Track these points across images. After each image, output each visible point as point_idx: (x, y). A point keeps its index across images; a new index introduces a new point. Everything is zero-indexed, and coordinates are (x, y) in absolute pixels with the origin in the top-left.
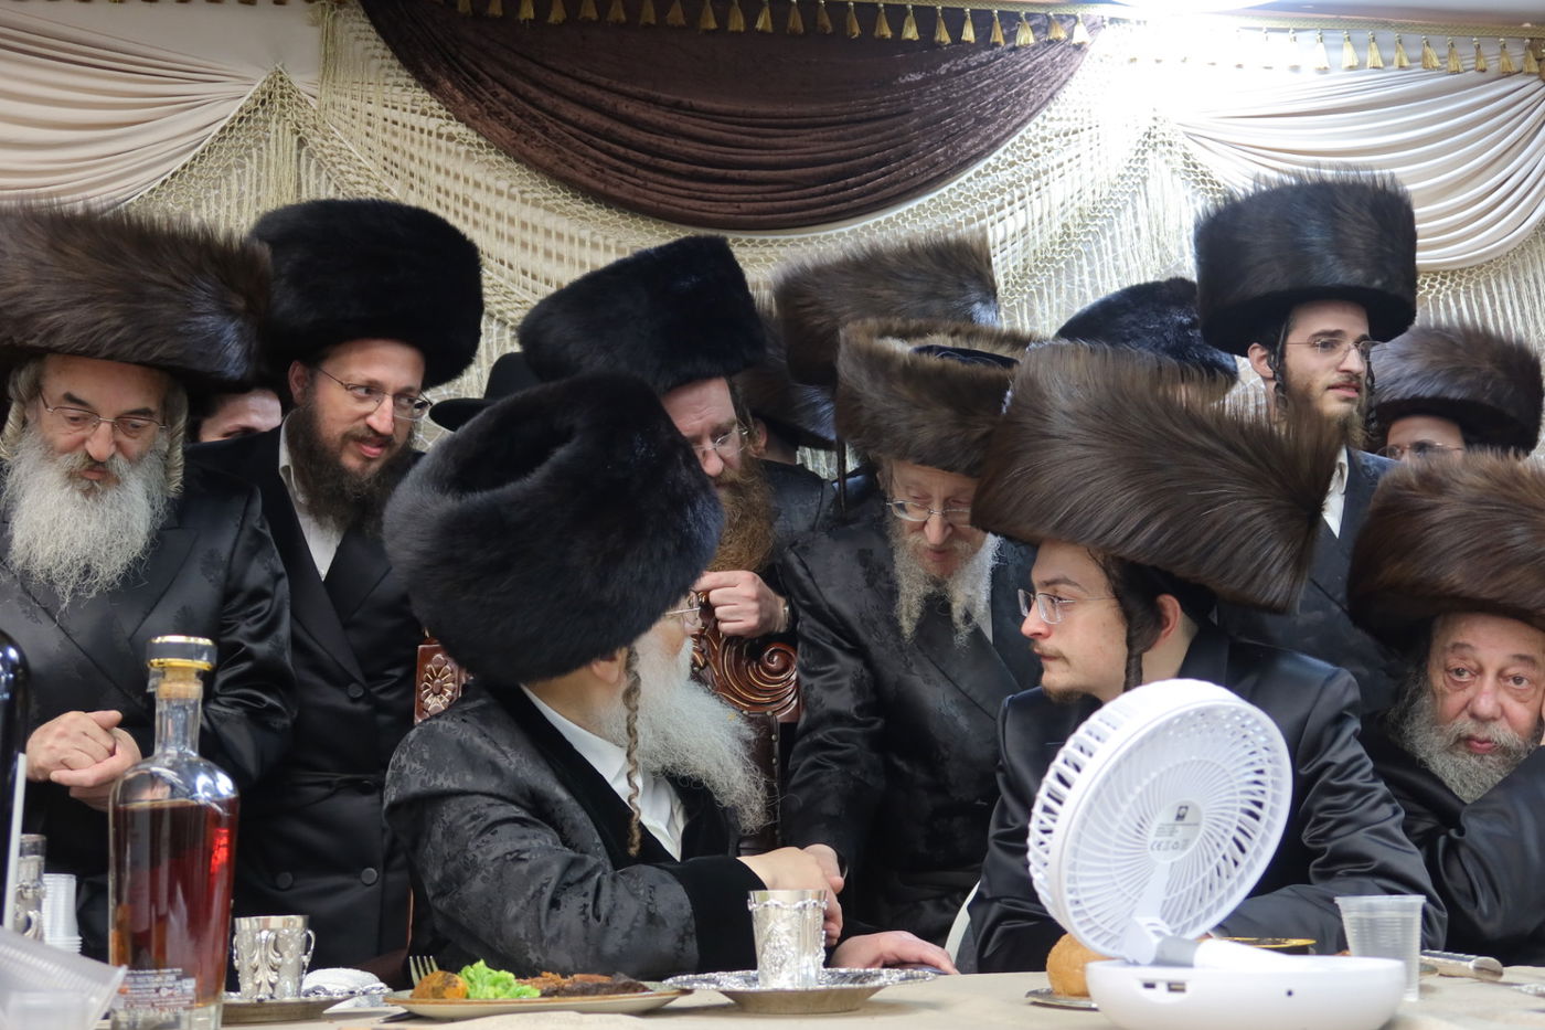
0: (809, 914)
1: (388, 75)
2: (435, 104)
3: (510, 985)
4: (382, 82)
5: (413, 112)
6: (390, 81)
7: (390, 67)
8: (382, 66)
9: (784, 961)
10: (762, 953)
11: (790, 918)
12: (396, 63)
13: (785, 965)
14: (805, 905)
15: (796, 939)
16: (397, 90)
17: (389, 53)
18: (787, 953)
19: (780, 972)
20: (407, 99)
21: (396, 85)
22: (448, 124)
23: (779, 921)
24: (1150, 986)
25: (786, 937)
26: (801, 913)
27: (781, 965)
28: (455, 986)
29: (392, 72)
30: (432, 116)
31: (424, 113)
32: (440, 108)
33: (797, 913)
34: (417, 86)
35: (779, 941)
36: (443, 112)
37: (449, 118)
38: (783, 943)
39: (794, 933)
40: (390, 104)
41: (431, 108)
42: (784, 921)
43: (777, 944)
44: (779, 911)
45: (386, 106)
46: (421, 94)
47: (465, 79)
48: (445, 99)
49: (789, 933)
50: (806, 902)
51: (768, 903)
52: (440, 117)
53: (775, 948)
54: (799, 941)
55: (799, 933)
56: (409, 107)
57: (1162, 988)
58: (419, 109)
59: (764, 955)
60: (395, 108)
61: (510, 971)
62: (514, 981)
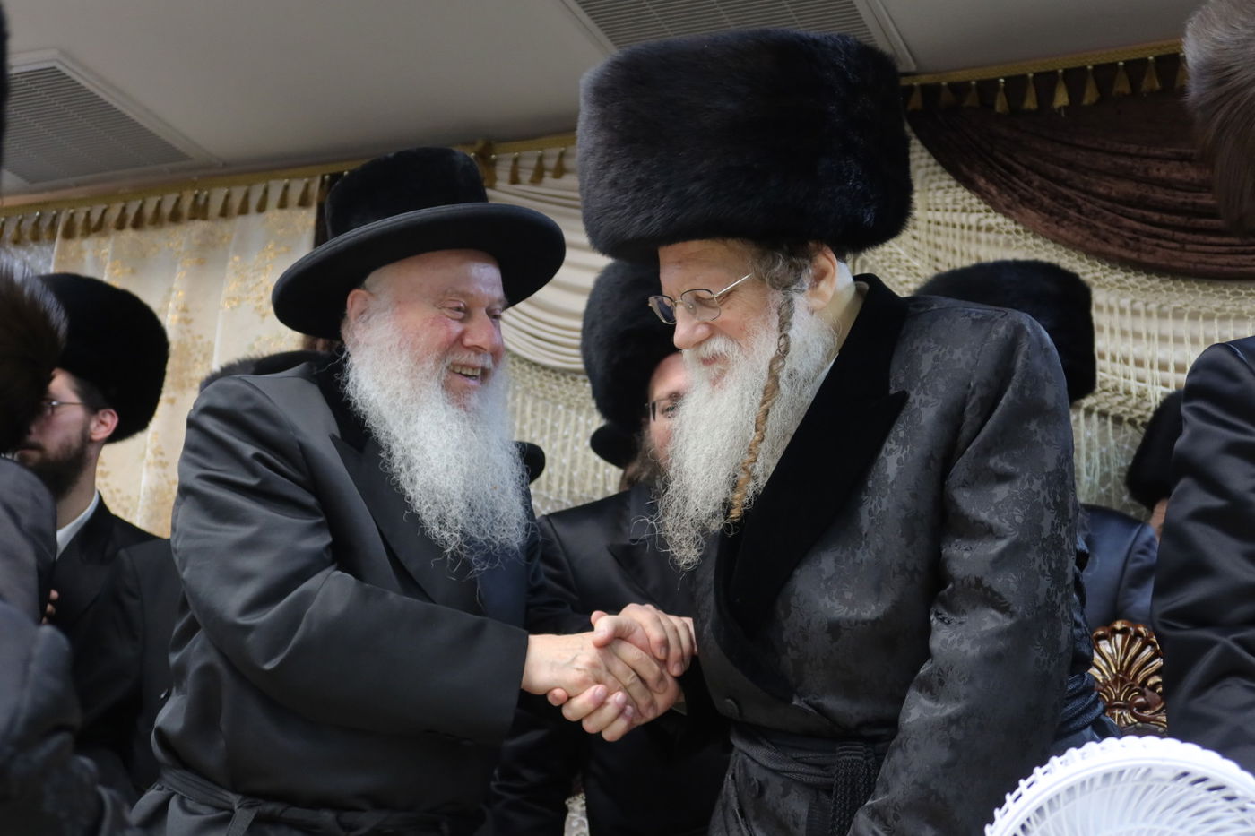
1: (932, 181)
2: (975, 200)
4: (926, 188)
5: (955, 210)
6: (933, 186)
7: (934, 173)
8: (927, 174)
12: (939, 168)
16: (940, 193)
17: (933, 161)
20: (949, 200)
21: (939, 188)
22: (987, 217)
29: (935, 178)
30: (972, 211)
31: (964, 210)
32: (979, 203)
34: (957, 186)
36: (983, 207)
37: (987, 211)
40: (932, 207)
41: (971, 205)
45: (929, 210)
46: (962, 194)
47: (1000, 173)
48: (982, 194)
52: (979, 211)
56: (950, 207)
58: (959, 207)
60: (937, 210)
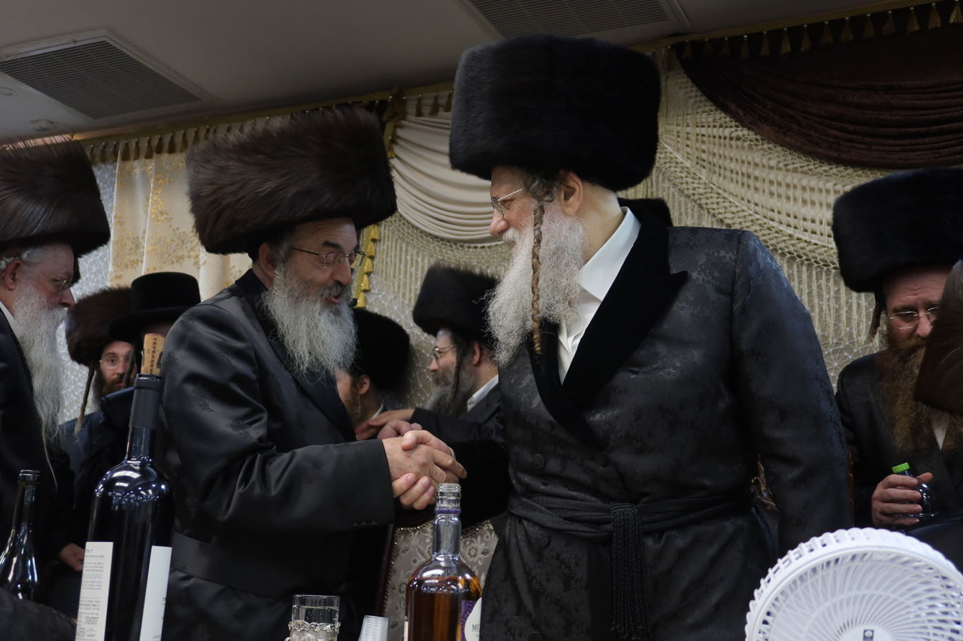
1: (699, 107)
2: (728, 119)
4: (695, 112)
5: (715, 127)
6: (700, 110)
7: (701, 101)
8: (696, 102)
12: (704, 98)
16: (705, 115)
17: (699, 93)
20: (710, 120)
21: (704, 112)
22: (736, 131)
29: (702, 105)
30: (726, 127)
31: (721, 126)
32: (731, 121)
34: (716, 110)
36: (733, 124)
37: (737, 126)
40: (700, 125)
41: (726, 122)
45: (698, 126)
46: (720, 116)
48: (734, 116)
52: (731, 127)
56: (711, 124)
58: (718, 124)
60: (703, 126)
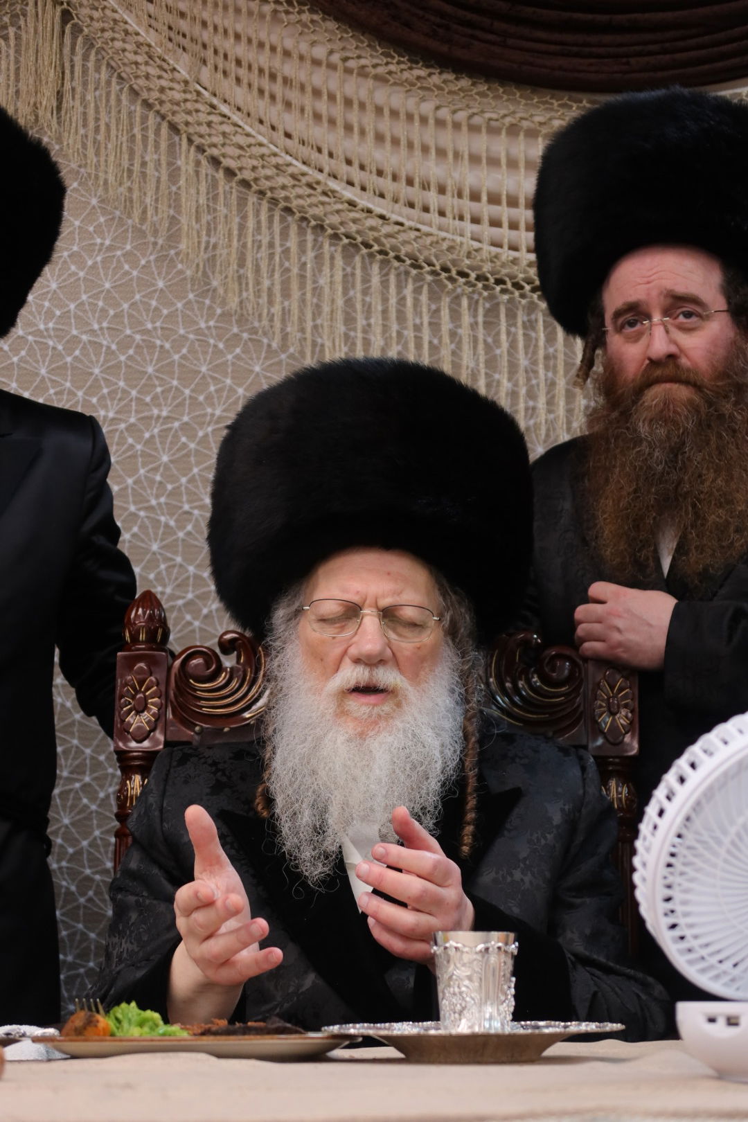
0: (493, 959)
3: (157, 1026)
9: (464, 1008)
10: (442, 999)
11: (471, 962)
13: (465, 1012)
14: (487, 949)
15: (477, 984)
18: (468, 999)
19: (460, 1020)
23: (458, 965)
24: (712, 1020)
25: (467, 982)
26: (483, 957)
27: (460, 1013)
28: (96, 1026)
33: (479, 957)
35: (459, 987)
38: (464, 989)
39: (475, 977)
42: (464, 965)
43: (457, 990)
44: (459, 954)
49: (470, 978)
50: (489, 945)
51: (447, 945)
53: (454, 994)
54: (480, 986)
55: (481, 979)
57: (721, 1022)
59: (444, 1001)
61: (156, 1011)
62: (161, 1023)
